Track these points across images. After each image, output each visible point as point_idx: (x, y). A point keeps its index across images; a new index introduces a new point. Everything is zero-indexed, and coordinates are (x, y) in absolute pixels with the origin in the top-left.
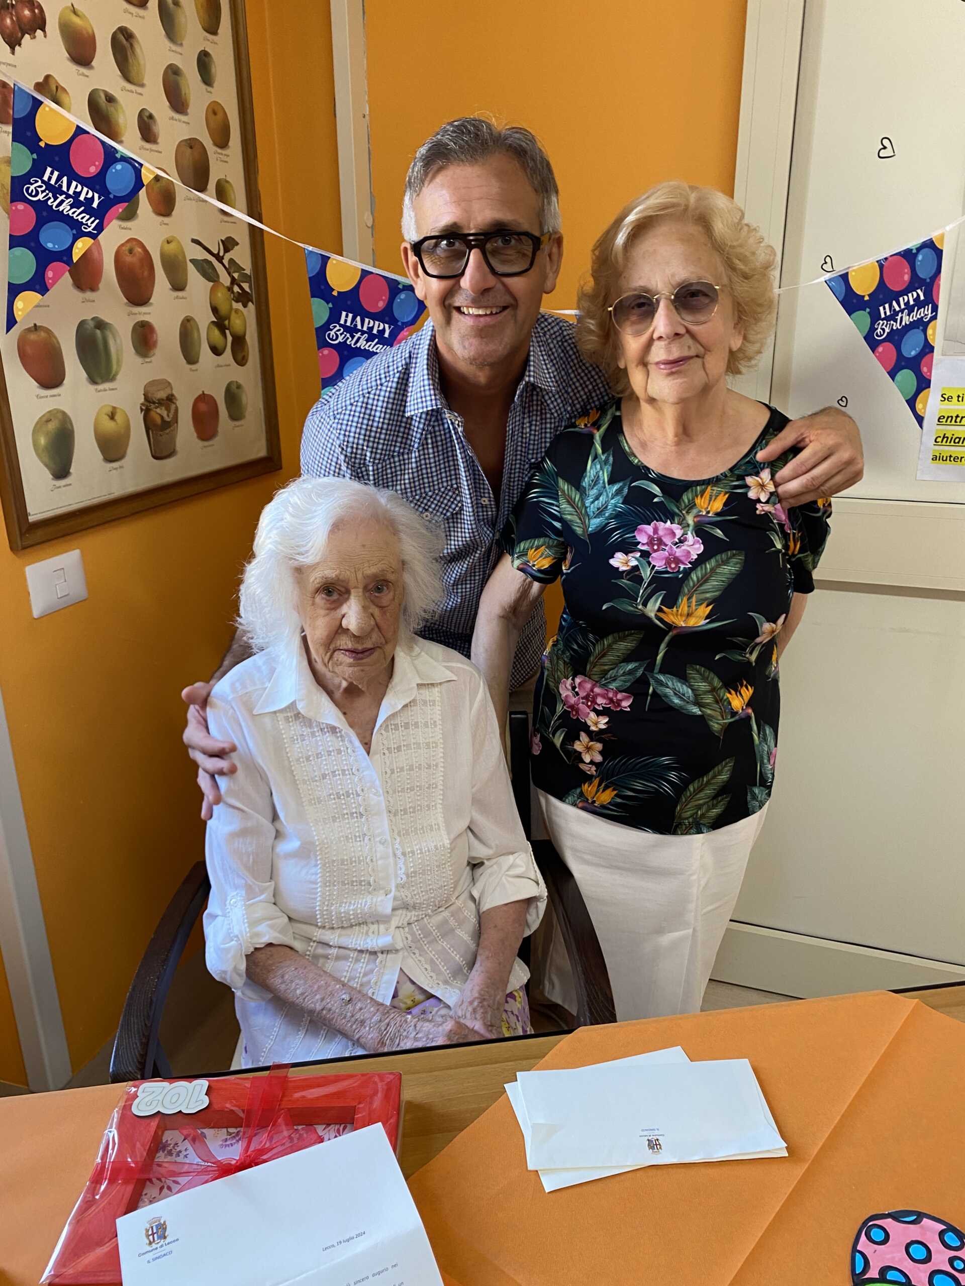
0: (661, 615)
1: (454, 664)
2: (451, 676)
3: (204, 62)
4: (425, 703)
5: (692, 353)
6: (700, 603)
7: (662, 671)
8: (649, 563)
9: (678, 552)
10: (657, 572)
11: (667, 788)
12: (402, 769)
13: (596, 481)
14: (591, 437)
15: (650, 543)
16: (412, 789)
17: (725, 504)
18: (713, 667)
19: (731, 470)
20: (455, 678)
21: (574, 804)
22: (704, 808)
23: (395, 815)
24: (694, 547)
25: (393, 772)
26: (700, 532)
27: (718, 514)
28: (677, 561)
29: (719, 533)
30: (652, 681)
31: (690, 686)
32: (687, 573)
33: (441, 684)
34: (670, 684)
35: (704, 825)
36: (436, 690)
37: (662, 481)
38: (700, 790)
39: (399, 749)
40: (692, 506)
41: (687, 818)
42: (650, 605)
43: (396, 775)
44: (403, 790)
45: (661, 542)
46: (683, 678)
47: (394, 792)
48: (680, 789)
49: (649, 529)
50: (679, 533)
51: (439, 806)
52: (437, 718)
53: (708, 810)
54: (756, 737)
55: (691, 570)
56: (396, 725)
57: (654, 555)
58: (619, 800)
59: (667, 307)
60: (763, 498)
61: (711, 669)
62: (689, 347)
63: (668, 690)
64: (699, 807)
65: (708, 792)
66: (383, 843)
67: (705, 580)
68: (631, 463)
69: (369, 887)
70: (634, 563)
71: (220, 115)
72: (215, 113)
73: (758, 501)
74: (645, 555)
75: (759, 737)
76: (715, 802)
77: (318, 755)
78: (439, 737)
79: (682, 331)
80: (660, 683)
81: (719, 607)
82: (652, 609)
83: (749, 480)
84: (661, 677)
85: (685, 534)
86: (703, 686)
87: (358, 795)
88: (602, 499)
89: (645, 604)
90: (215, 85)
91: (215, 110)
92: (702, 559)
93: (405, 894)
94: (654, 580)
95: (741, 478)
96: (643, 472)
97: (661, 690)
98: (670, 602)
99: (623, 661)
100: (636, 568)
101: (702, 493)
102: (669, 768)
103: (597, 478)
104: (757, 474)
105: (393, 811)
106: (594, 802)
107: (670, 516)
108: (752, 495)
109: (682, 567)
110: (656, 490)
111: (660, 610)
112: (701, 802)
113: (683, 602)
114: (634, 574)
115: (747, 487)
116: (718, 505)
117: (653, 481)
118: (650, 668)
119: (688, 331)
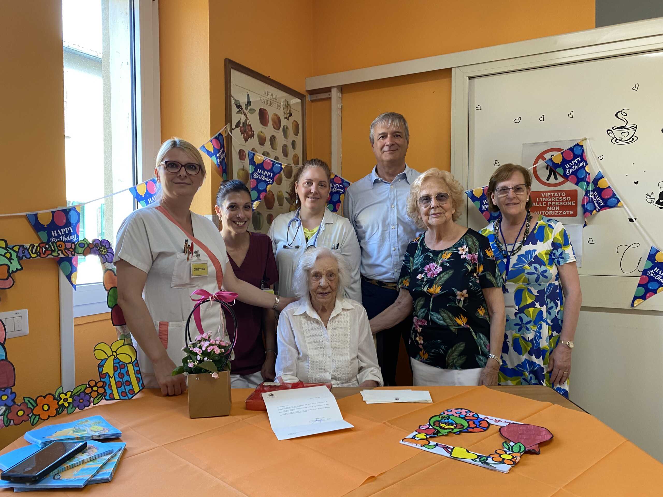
0: (428, 291)
1: (354, 304)
2: (353, 307)
3: (293, 143)
4: (345, 315)
5: (442, 212)
6: (438, 286)
7: (432, 311)
8: (426, 276)
9: (434, 272)
10: (428, 278)
11: (442, 352)
12: (336, 335)
13: (418, 256)
14: (417, 244)
15: (428, 270)
16: (339, 341)
17: (451, 256)
18: (447, 309)
19: (453, 246)
20: (354, 308)
21: (418, 360)
22: (456, 360)
23: (334, 349)
24: (439, 270)
25: (333, 335)
26: (442, 265)
27: (448, 259)
28: (434, 274)
29: (448, 265)
30: (430, 315)
31: (441, 315)
32: (436, 277)
33: (350, 309)
34: (435, 315)
35: (457, 366)
36: (348, 312)
37: (433, 252)
38: (453, 352)
39: (336, 328)
40: (441, 257)
41: (451, 363)
42: (425, 288)
43: (334, 337)
44: (336, 342)
45: (431, 269)
46: (439, 313)
47: (334, 341)
48: (446, 352)
49: (428, 266)
50: (436, 265)
51: (348, 348)
52: (348, 320)
53: (458, 360)
54: (475, 336)
55: (437, 276)
56: (335, 321)
57: (428, 274)
58: (430, 357)
59: (434, 199)
60: (464, 253)
61: (446, 309)
62: (441, 210)
63: (434, 317)
64: (454, 359)
65: (456, 353)
66: (329, 357)
67: (440, 279)
68: (425, 248)
69: (325, 370)
70: (423, 276)
71: (297, 158)
72: (295, 157)
73: (462, 254)
74: (426, 274)
75: (477, 337)
76: (460, 357)
77: (312, 329)
78: (348, 326)
79: (439, 206)
80: (432, 315)
81: (444, 287)
82: (425, 290)
83: (459, 249)
84: (432, 313)
85: (438, 266)
86: (445, 315)
87: (323, 342)
88: (419, 260)
89: (424, 288)
90: (296, 149)
91: (296, 156)
92: (441, 273)
93: (336, 374)
94: (427, 281)
95: (457, 248)
96: (428, 250)
97: (433, 317)
98: (430, 287)
99: (421, 308)
100: (423, 278)
101: (444, 253)
102: (441, 344)
103: (418, 254)
104: (462, 247)
105: (333, 347)
106: (424, 358)
107: (434, 261)
108: (460, 253)
109: (435, 276)
110: (431, 254)
111: (428, 289)
112: (454, 357)
113: (434, 286)
114: (422, 280)
115: (459, 251)
116: (449, 256)
117: (431, 252)
118: (429, 310)
119: (440, 206)
